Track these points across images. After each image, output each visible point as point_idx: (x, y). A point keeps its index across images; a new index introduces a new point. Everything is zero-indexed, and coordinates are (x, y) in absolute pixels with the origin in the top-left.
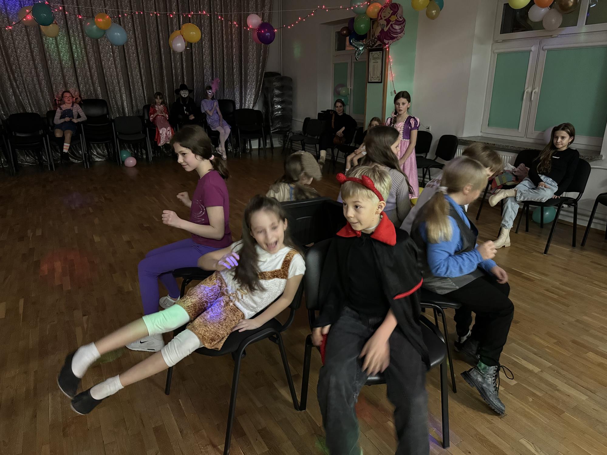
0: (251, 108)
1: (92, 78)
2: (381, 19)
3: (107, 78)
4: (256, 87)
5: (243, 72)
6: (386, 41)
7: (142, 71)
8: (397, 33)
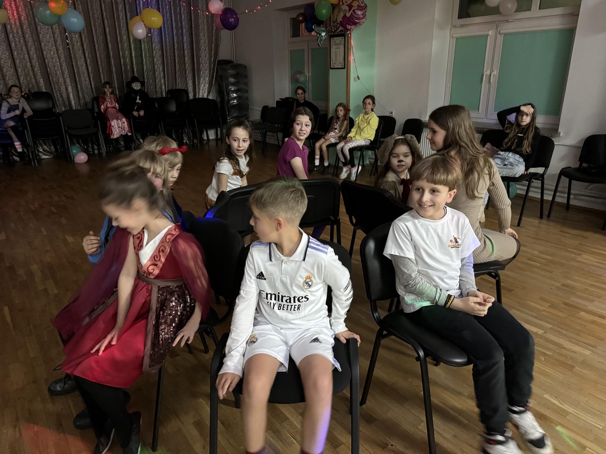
0: (205, 97)
1: (33, 70)
2: (343, 4)
3: (50, 69)
4: (210, 75)
5: (195, 60)
6: (349, 27)
7: (88, 61)
8: (359, 19)
